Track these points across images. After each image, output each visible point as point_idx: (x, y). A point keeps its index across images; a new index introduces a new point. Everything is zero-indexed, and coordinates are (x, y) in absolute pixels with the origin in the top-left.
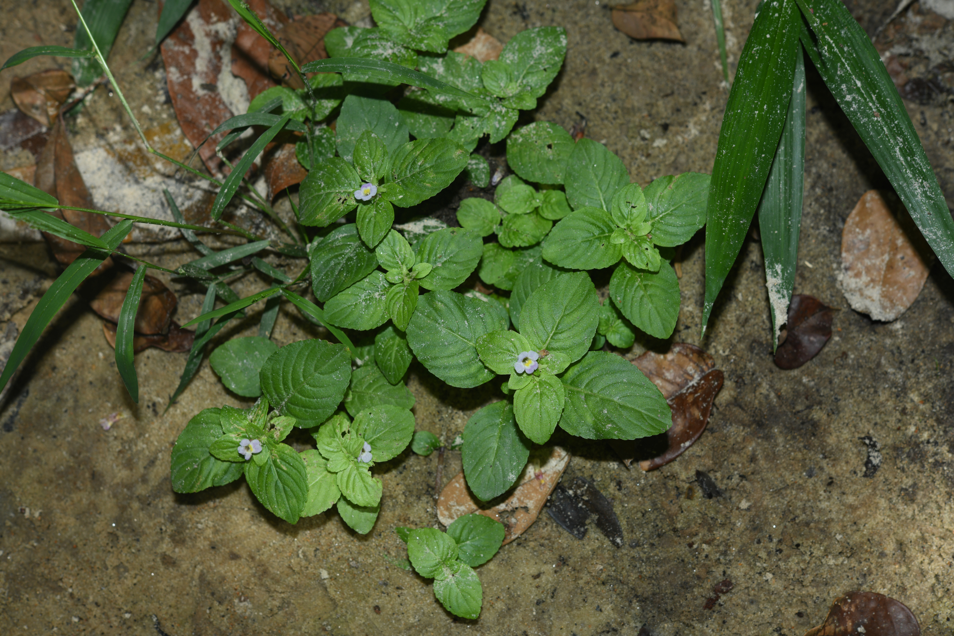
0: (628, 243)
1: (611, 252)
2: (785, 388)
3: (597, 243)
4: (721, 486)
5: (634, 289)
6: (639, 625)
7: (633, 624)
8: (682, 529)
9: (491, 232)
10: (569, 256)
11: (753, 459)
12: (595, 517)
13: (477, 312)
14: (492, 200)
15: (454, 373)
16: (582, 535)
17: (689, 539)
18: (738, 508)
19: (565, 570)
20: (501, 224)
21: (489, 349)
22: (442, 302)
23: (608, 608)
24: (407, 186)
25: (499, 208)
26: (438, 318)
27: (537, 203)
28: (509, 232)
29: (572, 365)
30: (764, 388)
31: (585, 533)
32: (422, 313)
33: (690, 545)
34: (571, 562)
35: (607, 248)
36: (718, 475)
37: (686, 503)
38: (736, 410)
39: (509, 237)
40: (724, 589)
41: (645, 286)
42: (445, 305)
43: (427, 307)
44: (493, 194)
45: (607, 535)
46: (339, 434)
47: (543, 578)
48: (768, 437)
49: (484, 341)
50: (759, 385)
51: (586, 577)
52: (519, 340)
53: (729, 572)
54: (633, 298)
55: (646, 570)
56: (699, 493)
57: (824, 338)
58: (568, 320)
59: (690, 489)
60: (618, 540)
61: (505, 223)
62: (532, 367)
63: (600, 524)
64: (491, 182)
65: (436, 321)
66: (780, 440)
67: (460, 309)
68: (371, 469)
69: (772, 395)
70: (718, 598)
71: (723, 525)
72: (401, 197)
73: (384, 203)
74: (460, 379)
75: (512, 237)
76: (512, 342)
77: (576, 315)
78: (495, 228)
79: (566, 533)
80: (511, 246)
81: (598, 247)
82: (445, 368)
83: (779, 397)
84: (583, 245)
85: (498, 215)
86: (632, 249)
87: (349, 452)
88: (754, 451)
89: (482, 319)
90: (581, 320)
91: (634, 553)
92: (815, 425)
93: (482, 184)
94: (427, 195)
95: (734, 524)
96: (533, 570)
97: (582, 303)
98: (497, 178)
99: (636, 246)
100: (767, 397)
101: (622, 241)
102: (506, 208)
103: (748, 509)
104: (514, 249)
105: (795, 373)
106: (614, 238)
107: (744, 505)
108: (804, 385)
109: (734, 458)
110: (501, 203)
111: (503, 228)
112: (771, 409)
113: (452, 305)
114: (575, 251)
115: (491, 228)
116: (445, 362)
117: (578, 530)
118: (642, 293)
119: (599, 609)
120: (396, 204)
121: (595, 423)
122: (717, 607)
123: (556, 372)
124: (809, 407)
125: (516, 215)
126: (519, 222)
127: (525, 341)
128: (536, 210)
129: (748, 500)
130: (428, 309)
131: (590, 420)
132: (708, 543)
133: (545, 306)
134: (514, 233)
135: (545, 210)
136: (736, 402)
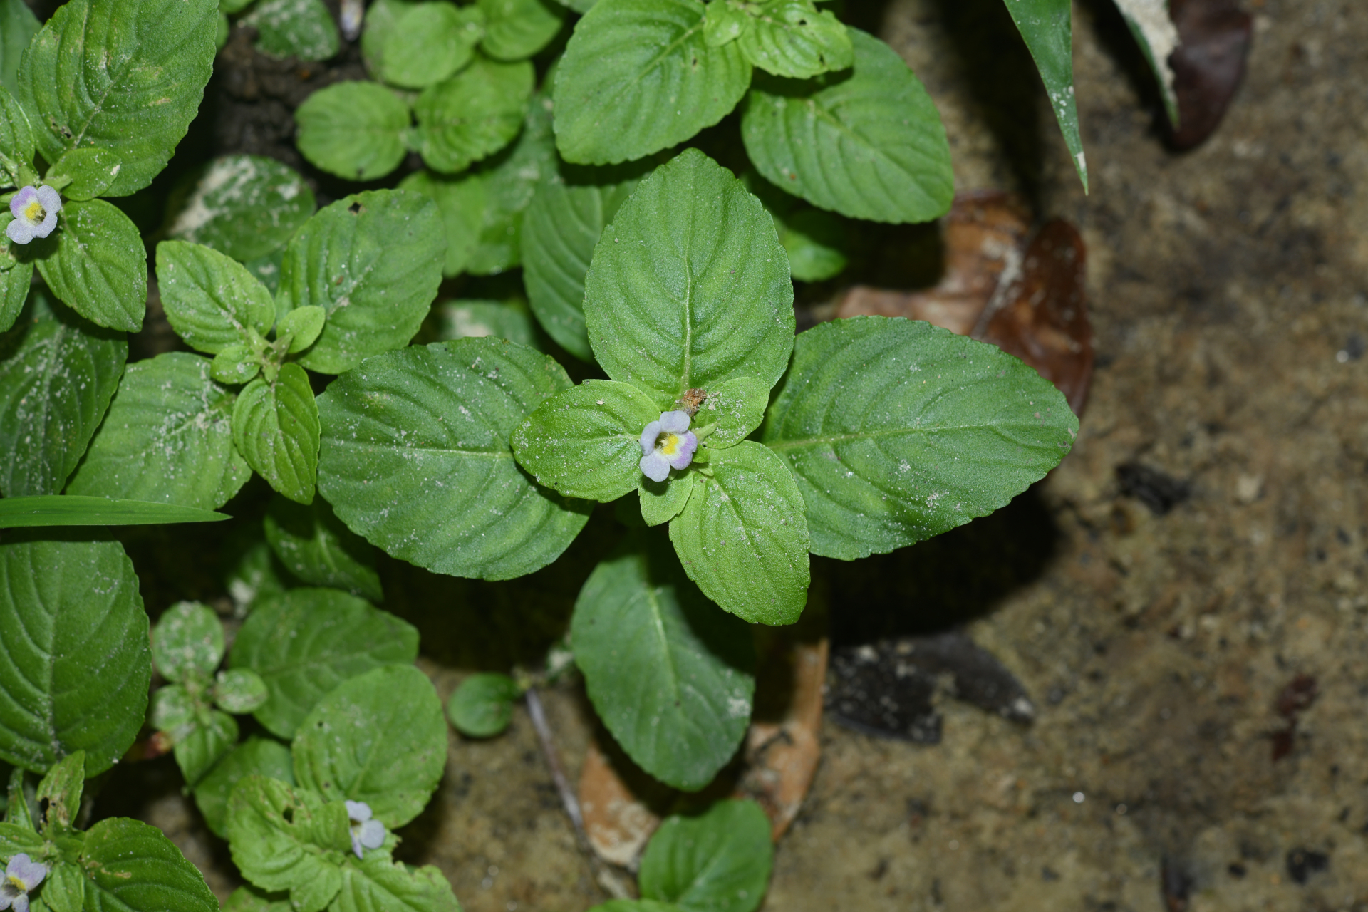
0: (750, 30)
1: (720, 69)
2: (1209, 186)
3: (677, 62)
4: (1180, 473)
5: (810, 135)
6: (1153, 866)
7: (1138, 871)
8: (1145, 611)
9: (399, 155)
10: (627, 125)
11: (1214, 377)
12: (946, 681)
13: (476, 370)
14: (364, 74)
15: (494, 545)
16: (935, 735)
17: (1167, 625)
18: (1238, 503)
19: (935, 827)
20: (415, 123)
21: (552, 451)
22: (380, 389)
23: (1068, 864)
24: (112, 138)
25: (393, 86)
26: (392, 431)
27: (472, 32)
28: (444, 135)
29: (775, 394)
30: (1166, 210)
31: (939, 726)
32: (345, 436)
33: (1174, 634)
34: (940, 803)
35: (707, 65)
36: (1161, 449)
37: (1125, 550)
38: (1130, 290)
39: (450, 145)
40: (1302, 698)
41: (833, 112)
42: (395, 392)
43: (349, 416)
44: (359, 61)
45: (990, 708)
46: (277, 819)
47: (897, 869)
48: (1226, 314)
49: (530, 436)
50: (1149, 208)
51: (987, 821)
52: (618, 393)
53: (1287, 653)
54: (819, 155)
55: (1109, 739)
56: (1140, 512)
57: (1236, 37)
58: (711, 290)
59: (1119, 514)
60: (1022, 706)
61: (423, 114)
62: (683, 449)
63: (965, 694)
64: (342, 33)
65: (389, 441)
66: (1255, 307)
67: (433, 383)
68: (398, 855)
69: (1191, 218)
70: (1294, 723)
71: (1226, 556)
72: (115, 170)
73: (88, 211)
74: (515, 550)
75: (457, 141)
76: (600, 408)
77: (723, 269)
78: (405, 138)
79: (897, 747)
80: (465, 163)
81: (684, 71)
82: (467, 541)
83: (1204, 212)
84: (646, 83)
85: (399, 105)
86: (766, 39)
87: (325, 846)
88: (1209, 359)
89: (497, 382)
90: (739, 274)
91: (1065, 714)
92: (1313, 238)
93: (325, 48)
94: (178, 126)
95: (1247, 542)
96: (863, 861)
97: (725, 231)
98: (351, 17)
99: (772, 29)
100: (1180, 227)
101: (734, 30)
102: (407, 79)
103: (1262, 493)
104: (477, 168)
105: (1214, 145)
106: (713, 32)
107: (1247, 487)
108: (1246, 161)
109: (1174, 396)
110: (390, 73)
111: (424, 128)
112: (1202, 247)
113: (406, 383)
114: (634, 109)
115: (396, 143)
116: (459, 528)
117: (923, 727)
118: (835, 132)
119: (1050, 875)
120: (115, 192)
121: (893, 505)
122: (1299, 744)
123: (744, 431)
124: (1282, 205)
125: (443, 86)
126: (455, 99)
127: (630, 388)
128: (480, 51)
129: (1251, 473)
130: (354, 421)
131: (874, 503)
132: (1213, 610)
133: (639, 280)
134: (457, 131)
135: (498, 40)
136: (1122, 272)
